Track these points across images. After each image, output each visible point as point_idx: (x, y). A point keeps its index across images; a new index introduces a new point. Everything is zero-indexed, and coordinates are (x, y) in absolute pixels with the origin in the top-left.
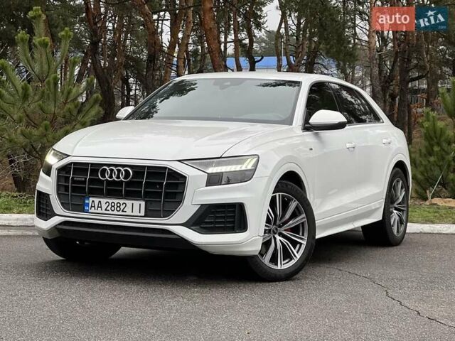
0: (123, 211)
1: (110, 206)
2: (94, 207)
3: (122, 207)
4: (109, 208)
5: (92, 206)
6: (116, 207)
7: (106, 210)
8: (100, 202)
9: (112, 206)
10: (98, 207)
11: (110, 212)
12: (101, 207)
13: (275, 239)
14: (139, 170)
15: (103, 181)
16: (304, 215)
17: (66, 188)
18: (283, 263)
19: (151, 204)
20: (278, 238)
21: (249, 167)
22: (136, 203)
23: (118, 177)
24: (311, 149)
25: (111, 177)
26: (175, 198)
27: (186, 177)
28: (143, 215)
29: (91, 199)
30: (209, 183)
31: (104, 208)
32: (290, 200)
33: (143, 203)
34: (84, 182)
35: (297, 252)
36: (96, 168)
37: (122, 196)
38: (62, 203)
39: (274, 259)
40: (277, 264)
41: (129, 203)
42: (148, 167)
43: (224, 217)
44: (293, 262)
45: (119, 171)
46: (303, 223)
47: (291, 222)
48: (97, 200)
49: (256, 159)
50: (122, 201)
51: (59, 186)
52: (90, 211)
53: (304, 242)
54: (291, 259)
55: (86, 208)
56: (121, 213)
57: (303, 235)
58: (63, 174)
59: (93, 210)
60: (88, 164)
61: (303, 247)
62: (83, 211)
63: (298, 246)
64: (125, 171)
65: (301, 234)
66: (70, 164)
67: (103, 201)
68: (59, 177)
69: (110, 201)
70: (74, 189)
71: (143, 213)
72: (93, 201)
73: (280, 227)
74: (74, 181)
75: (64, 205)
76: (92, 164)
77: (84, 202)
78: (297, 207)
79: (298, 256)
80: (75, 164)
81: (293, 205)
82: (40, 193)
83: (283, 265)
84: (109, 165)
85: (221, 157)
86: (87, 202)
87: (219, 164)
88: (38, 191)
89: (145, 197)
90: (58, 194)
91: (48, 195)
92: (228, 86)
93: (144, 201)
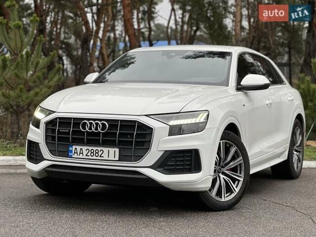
0: (100, 156)
1: (90, 152)
2: (77, 153)
3: (100, 153)
4: (89, 154)
5: (75, 153)
6: (95, 153)
7: (86, 155)
8: (81, 149)
9: (91, 153)
10: (80, 153)
11: (90, 157)
12: (82, 153)
13: (219, 177)
14: (113, 123)
15: (84, 132)
16: (241, 158)
17: (53, 138)
18: (226, 196)
19: (124, 150)
20: (222, 176)
21: (202, 120)
22: (112, 150)
23: (96, 129)
24: (244, 105)
25: (90, 129)
26: (143, 146)
27: (152, 129)
28: (118, 159)
29: (74, 147)
30: (171, 133)
31: (85, 154)
32: (231, 146)
33: (117, 150)
34: (68, 133)
35: (236, 187)
36: (78, 122)
37: (99, 144)
38: (50, 150)
39: (219, 193)
40: (221, 197)
41: (106, 150)
42: (121, 121)
43: (183, 161)
44: (233, 195)
45: (97, 124)
46: (240, 164)
47: (231, 163)
48: (79, 148)
49: (206, 114)
50: (99, 149)
51: (47, 137)
52: (73, 156)
53: (242, 180)
54: (232, 192)
55: (70, 154)
56: (99, 158)
57: (240, 173)
58: (50, 127)
59: (76, 156)
60: (71, 118)
61: (241, 184)
62: (68, 156)
63: (237, 182)
64: (102, 124)
65: (239, 173)
66: (56, 118)
67: (84, 148)
68: (47, 129)
69: (90, 148)
70: (60, 139)
71: (117, 158)
72: (76, 148)
73: (223, 167)
74: (59, 133)
75: (52, 152)
76: (74, 119)
77: (68, 148)
78: (236, 152)
79: (237, 190)
80: (60, 118)
81: (233, 150)
82: (30, 142)
83: (226, 198)
84: (88, 119)
85: (180, 112)
86: (70, 149)
87: (177, 118)
88: (29, 140)
89: (119, 145)
90: (47, 143)
91: (38, 143)
92: (173, 56)
93: (118, 148)
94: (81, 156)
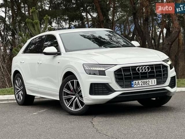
0: (148, 84)
2: (136, 84)
4: (142, 84)
5: (135, 84)
6: (145, 83)
7: (141, 85)
9: (144, 83)
10: (138, 84)
11: (143, 85)
12: (139, 84)
14: (151, 66)
15: (139, 73)
19: (158, 79)
22: (153, 80)
23: (145, 70)
25: (142, 71)
29: (134, 82)
31: (140, 84)
33: (155, 80)
34: (130, 75)
41: (150, 80)
45: (145, 68)
48: (137, 82)
50: (147, 80)
51: (116, 78)
52: (134, 87)
55: (132, 86)
59: (136, 86)
60: (129, 67)
62: (131, 87)
66: (121, 68)
67: (140, 81)
69: (143, 81)
70: (126, 78)
71: (156, 84)
72: (135, 82)
74: (125, 75)
75: (122, 86)
76: (131, 67)
77: (131, 83)
82: (94, 84)
84: (140, 66)
88: (91, 83)
93: (156, 78)
94: (138, 86)
